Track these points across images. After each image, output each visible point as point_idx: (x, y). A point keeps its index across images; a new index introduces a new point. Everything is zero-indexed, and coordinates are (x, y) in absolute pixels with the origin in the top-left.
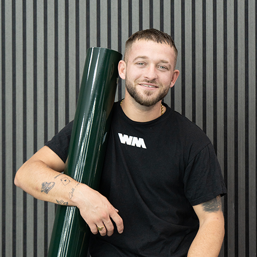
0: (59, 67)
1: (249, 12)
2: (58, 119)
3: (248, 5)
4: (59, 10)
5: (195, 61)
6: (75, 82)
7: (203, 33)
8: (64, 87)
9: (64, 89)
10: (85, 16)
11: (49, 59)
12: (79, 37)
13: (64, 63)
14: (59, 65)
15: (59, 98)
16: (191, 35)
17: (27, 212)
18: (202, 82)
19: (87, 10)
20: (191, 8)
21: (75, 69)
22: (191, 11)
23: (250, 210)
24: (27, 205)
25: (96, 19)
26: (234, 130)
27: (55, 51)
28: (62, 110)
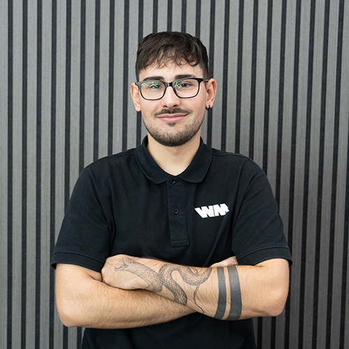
0: (57, 123)
1: (315, 55)
2: (54, 192)
3: (313, 46)
4: (58, 44)
5: (240, 119)
6: (78, 143)
7: (252, 81)
8: (64, 150)
9: (64, 153)
10: (94, 54)
11: (43, 111)
12: (84, 83)
13: (64, 118)
14: (57, 119)
15: (56, 165)
16: (236, 84)
17: (13, 314)
18: (248, 147)
19: (96, 45)
20: (237, 47)
21: (78, 126)
22: (237, 51)
23: (305, 316)
24: (13, 305)
25: (108, 58)
26: (288, 212)
27: (52, 101)
28: (60, 181)
